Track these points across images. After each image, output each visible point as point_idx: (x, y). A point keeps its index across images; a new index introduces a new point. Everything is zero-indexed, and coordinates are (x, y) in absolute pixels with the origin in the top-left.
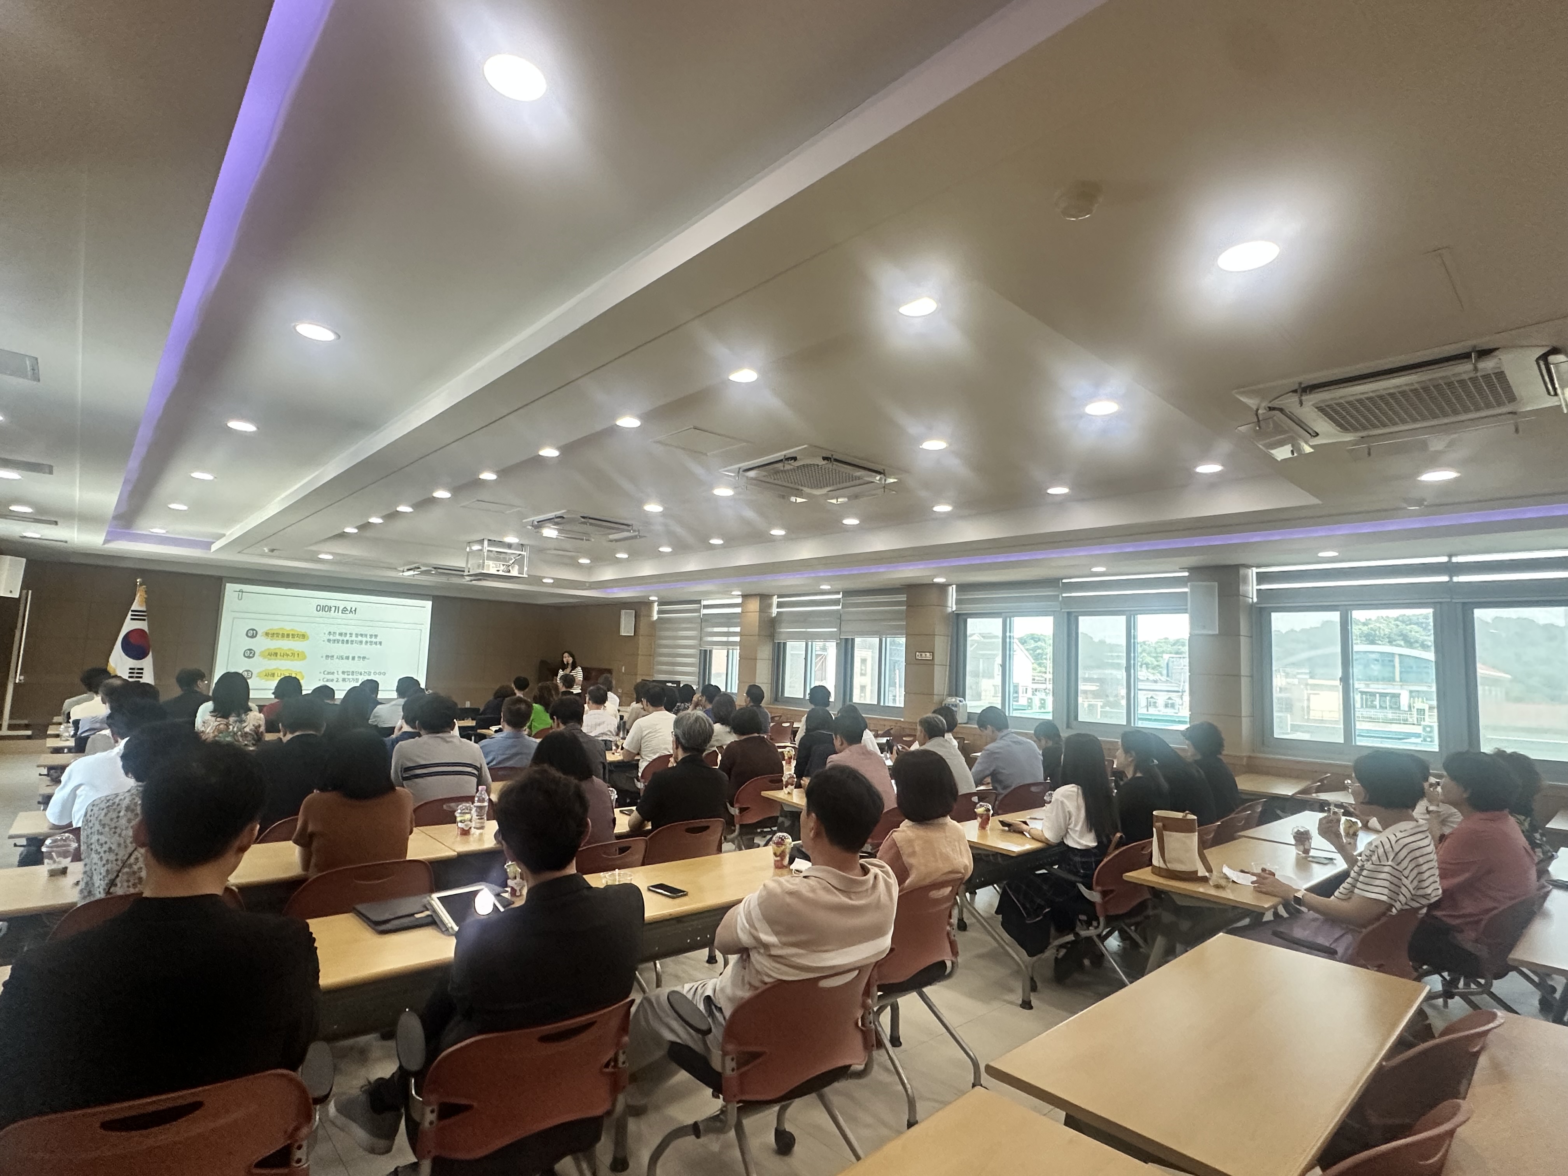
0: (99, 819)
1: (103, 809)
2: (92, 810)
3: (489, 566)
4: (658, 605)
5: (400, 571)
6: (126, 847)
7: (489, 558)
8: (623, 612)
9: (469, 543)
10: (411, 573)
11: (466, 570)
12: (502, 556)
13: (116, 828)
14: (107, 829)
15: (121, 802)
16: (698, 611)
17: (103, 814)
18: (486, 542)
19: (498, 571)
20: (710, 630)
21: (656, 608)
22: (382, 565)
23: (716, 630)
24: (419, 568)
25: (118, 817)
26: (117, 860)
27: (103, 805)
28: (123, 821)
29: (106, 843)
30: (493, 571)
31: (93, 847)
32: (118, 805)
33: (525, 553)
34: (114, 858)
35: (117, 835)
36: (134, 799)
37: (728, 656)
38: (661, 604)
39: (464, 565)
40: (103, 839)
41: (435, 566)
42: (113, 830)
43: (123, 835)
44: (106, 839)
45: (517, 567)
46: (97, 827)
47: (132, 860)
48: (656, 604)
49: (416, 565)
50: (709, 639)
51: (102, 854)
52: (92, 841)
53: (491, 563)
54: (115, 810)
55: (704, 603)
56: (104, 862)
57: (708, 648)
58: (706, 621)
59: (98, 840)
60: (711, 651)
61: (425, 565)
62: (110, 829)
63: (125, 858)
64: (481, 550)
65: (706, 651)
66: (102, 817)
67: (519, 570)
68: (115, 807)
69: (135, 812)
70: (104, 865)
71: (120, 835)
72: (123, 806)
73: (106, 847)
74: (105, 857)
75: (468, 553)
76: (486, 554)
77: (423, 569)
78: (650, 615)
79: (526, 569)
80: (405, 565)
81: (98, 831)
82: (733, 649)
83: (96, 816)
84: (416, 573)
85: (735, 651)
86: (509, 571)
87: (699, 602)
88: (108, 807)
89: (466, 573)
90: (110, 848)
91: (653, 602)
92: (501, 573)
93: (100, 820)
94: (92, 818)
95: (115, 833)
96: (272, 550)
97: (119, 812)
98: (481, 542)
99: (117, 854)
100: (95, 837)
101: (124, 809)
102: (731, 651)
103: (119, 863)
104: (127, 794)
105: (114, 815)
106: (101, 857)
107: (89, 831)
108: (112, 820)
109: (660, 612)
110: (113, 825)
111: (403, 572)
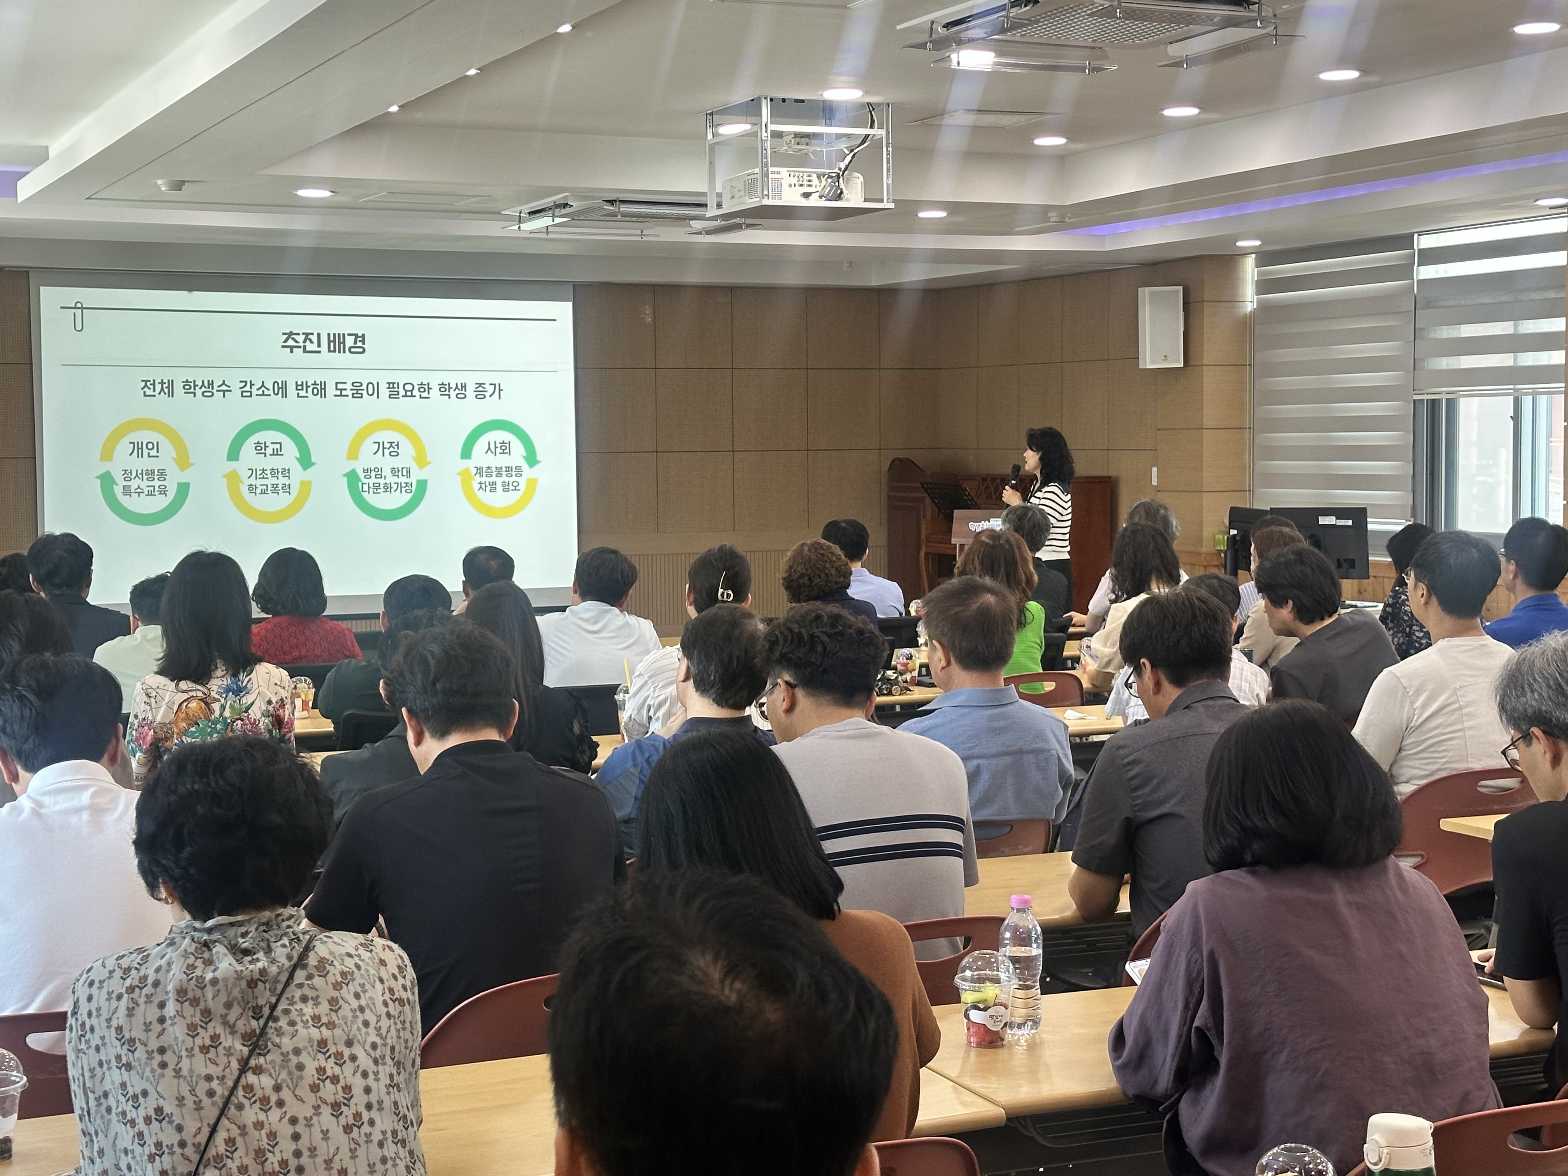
0: (114, 1023)
1: (119, 997)
2: (90, 999)
3: (779, 182)
4: (1260, 263)
5: (509, 218)
6: (198, 1106)
7: (781, 160)
8: (1145, 293)
9: (713, 116)
10: (544, 221)
11: (712, 202)
12: (815, 147)
13: (162, 1050)
14: (140, 1053)
15: (160, 976)
16: (1404, 271)
17: (122, 1012)
18: (766, 110)
19: (807, 195)
20: (1446, 332)
21: (1250, 270)
22: (461, 204)
23: (1469, 331)
24: (565, 205)
25: (162, 1020)
26: (182, 1144)
27: (117, 985)
28: (177, 1032)
29: (145, 1093)
30: (791, 197)
31: (111, 1101)
32: (156, 984)
33: (883, 132)
34: (175, 1138)
35: (169, 1072)
36: (193, 967)
37: (1517, 418)
38: (1265, 258)
39: (704, 189)
40: (136, 1085)
41: (613, 197)
42: (158, 1058)
43: (185, 1072)
44: (145, 1085)
45: (858, 179)
46: (114, 1048)
47: (219, 1145)
48: (1250, 262)
49: (558, 198)
50: (1446, 363)
51: (141, 1126)
52: (107, 1085)
53: (784, 174)
54: (149, 997)
55: (1426, 242)
56: (150, 1148)
57: (1442, 393)
58: (1429, 305)
59: (123, 1085)
60: (1452, 405)
61: (580, 194)
62: (150, 1054)
63: (202, 1138)
64: (754, 135)
65: (1434, 404)
66: (120, 1018)
67: (866, 186)
68: (147, 990)
69: (202, 1005)
70: (151, 1158)
71: (178, 1072)
72: (170, 988)
73: (148, 1106)
74: (154, 1133)
75: (712, 147)
76: (768, 145)
77: (576, 205)
78: (1234, 300)
79: (886, 181)
80: (521, 200)
81: (118, 1058)
82: (1535, 394)
83: (105, 1015)
84: (558, 220)
85: (1543, 400)
86: (839, 197)
87: (1405, 241)
88: (131, 989)
89: (711, 212)
90: (159, 1110)
91: (1245, 253)
92: (815, 201)
93: (119, 1029)
94: (94, 1021)
95: (163, 1065)
96: (178, 185)
97: (162, 1005)
98: (751, 109)
99: (180, 1129)
100: (116, 1076)
101: (172, 996)
102: (1527, 402)
103: (189, 1151)
104: (171, 953)
105: (153, 1014)
106: (140, 1135)
107: (93, 1058)
108: (147, 1027)
109: (1265, 286)
110: (154, 1045)
111: (520, 220)
